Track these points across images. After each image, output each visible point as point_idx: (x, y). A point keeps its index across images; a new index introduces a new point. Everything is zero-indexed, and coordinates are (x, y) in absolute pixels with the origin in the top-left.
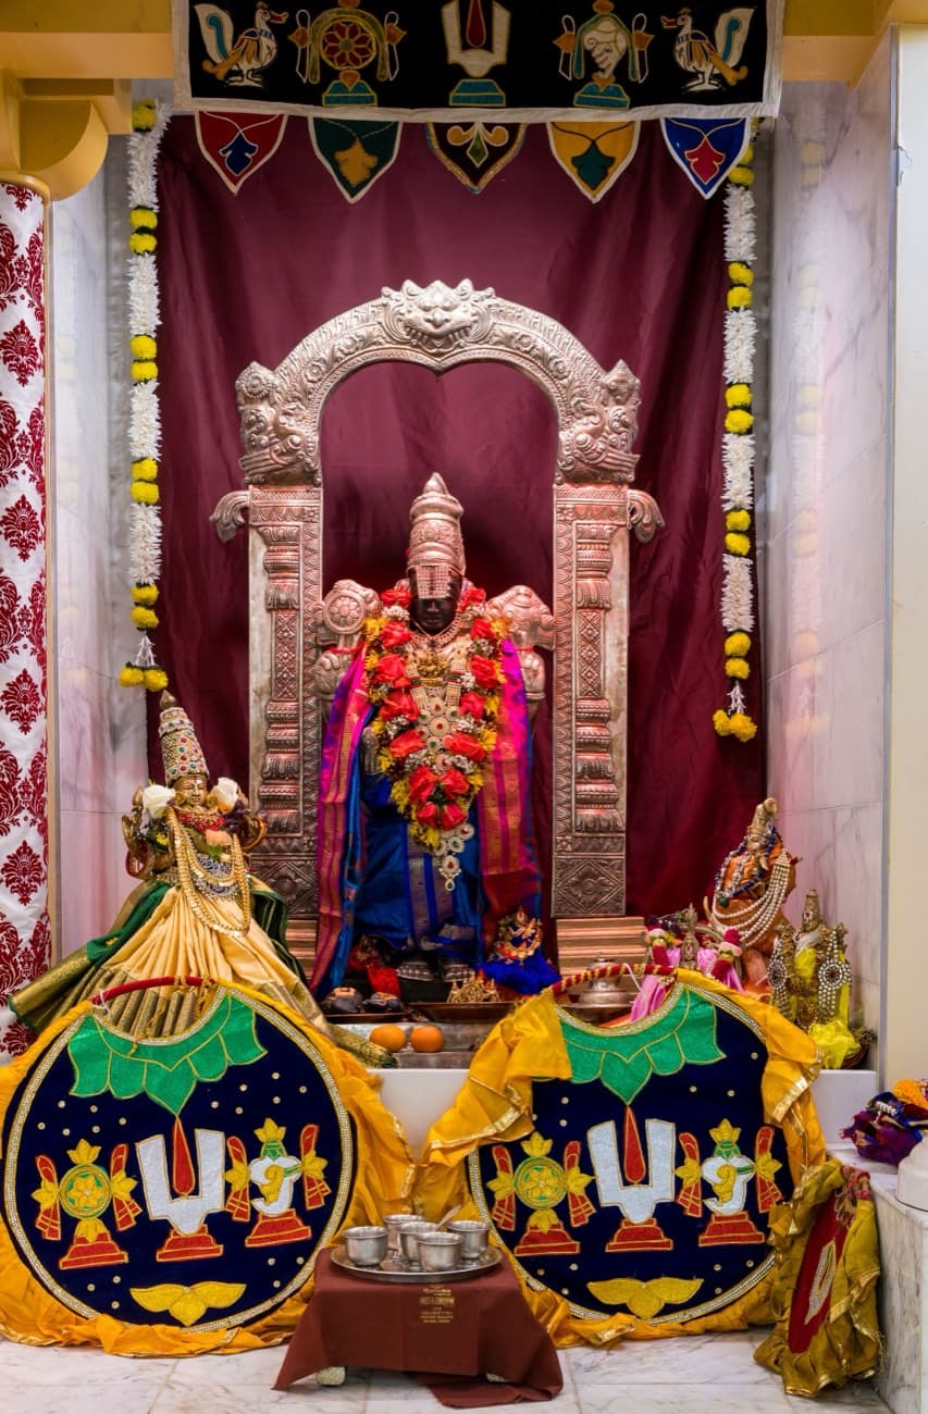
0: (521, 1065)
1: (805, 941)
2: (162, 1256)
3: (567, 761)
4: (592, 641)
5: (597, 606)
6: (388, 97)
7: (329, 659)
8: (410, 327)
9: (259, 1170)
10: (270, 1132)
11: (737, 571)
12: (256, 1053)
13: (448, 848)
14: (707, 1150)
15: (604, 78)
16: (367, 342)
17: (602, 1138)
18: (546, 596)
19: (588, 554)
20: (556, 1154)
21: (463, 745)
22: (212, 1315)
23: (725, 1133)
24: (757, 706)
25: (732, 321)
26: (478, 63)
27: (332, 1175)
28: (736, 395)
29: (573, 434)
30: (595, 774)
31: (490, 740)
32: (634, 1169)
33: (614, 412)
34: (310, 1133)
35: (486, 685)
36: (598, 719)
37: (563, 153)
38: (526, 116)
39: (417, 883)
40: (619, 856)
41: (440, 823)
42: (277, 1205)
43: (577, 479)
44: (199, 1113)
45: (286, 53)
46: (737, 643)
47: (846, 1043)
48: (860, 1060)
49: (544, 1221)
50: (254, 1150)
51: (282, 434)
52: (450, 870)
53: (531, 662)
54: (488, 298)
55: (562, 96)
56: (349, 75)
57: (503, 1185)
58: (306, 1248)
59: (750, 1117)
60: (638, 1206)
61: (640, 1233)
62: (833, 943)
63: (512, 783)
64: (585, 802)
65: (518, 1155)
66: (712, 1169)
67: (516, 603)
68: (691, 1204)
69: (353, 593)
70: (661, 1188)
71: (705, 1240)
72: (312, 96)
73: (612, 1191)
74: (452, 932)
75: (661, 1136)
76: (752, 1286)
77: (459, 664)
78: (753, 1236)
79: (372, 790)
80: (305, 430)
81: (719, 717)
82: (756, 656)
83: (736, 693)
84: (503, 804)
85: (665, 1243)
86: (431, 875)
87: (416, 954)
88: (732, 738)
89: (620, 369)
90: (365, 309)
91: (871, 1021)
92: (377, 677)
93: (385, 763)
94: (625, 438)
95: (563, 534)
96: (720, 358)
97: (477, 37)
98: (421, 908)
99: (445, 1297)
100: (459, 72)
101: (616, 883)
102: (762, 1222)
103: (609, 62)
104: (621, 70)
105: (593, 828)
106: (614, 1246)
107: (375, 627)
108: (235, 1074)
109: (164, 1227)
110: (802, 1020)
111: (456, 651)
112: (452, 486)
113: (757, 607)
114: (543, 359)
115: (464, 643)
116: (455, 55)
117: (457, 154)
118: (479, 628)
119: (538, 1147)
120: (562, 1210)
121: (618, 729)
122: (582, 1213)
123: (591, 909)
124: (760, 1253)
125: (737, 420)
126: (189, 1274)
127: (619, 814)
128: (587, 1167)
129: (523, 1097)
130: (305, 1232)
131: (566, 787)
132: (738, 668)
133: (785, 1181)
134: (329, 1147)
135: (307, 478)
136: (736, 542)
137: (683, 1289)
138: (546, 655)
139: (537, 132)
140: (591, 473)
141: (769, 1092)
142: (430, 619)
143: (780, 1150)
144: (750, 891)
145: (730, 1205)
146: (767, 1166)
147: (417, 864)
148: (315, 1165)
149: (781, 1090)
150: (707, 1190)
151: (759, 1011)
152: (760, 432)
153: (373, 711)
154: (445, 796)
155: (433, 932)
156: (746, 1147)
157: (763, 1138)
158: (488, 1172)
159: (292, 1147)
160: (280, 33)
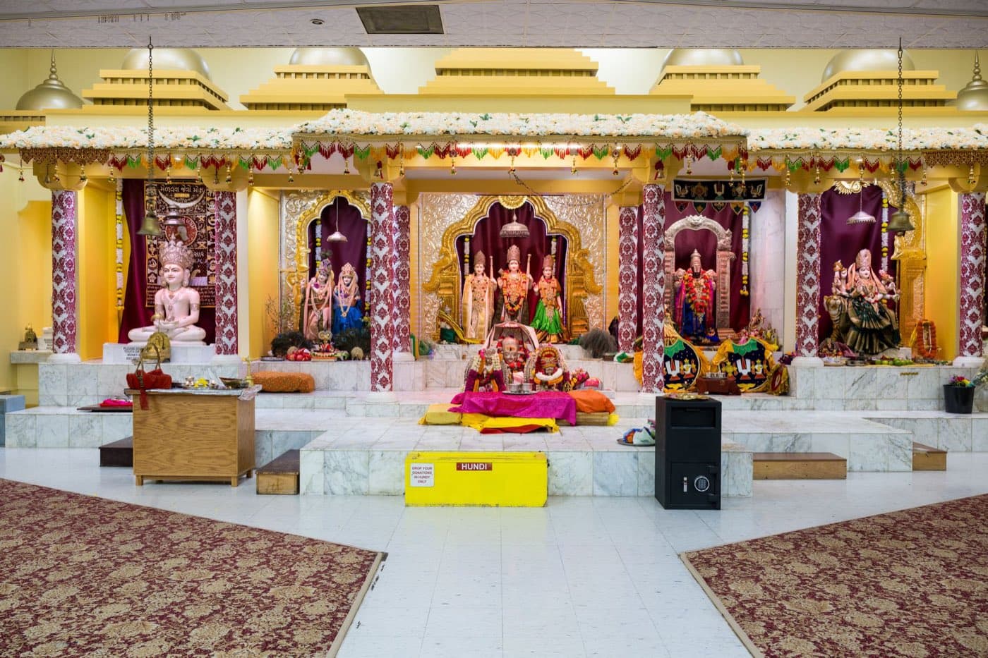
0: (727, 350)
1: (769, 332)
2: (671, 379)
3: (719, 300)
4: (723, 279)
5: (724, 273)
6: (705, 199)
7: (677, 283)
8: (692, 224)
9: (685, 367)
10: (686, 361)
11: (745, 264)
12: (684, 348)
13: (701, 316)
14: (756, 364)
15: (740, 196)
16: (683, 226)
17: (739, 362)
18: (715, 271)
19: (723, 264)
20: (732, 364)
21: (704, 298)
22: (680, 388)
23: (758, 361)
24: (748, 289)
25: (744, 217)
26: (719, 194)
27: (697, 367)
28: (745, 231)
29: (720, 242)
30: (724, 303)
31: (708, 297)
32: (744, 367)
33: (727, 238)
34: (693, 361)
35: (707, 288)
36: (724, 293)
37: (732, 207)
38: (727, 201)
39: (694, 322)
40: (728, 317)
41: (701, 312)
42: (688, 372)
43: (721, 250)
44: (675, 358)
45: (690, 192)
46: (745, 278)
47: (777, 347)
48: (779, 350)
49: (730, 375)
50: (684, 363)
51: (668, 242)
52: (701, 320)
53: (714, 283)
54: (705, 218)
55: (733, 198)
56: (700, 195)
57: (723, 369)
58: (694, 378)
59: (762, 358)
60: (745, 372)
61: (745, 377)
62: (773, 332)
63: (711, 305)
64: (722, 308)
65: (726, 365)
66: (757, 367)
67: (710, 273)
68: (753, 373)
69: (681, 271)
70: (748, 370)
71: (756, 378)
72: (693, 198)
73: (741, 370)
74: (699, 331)
75: (748, 362)
76: (763, 385)
77: (702, 284)
78: (764, 377)
79: (687, 306)
80: (672, 242)
81: (741, 292)
82: (748, 280)
83: (745, 287)
84: (709, 308)
85: (749, 378)
86: (697, 321)
87: (693, 335)
88: (744, 296)
89: (728, 231)
90: (683, 220)
91: (781, 343)
92: (687, 286)
93: (690, 301)
94: (729, 243)
95: (718, 260)
96: (741, 224)
97: (719, 190)
98: (695, 327)
99: (723, 381)
100: (717, 195)
101: (728, 322)
102: (765, 375)
103: (740, 193)
104: (742, 194)
105: (724, 312)
106: (741, 379)
107: (686, 277)
108: (680, 351)
109: (670, 375)
110: (770, 343)
111: (701, 281)
112: (699, 252)
113: (749, 271)
114: (715, 229)
115: (703, 280)
116: (716, 192)
117: (716, 207)
118: (705, 277)
119: (729, 363)
120: (733, 373)
121: (728, 295)
122: (736, 374)
123: (723, 327)
124: (765, 380)
125: (745, 236)
126: (675, 382)
127: (728, 310)
128: (736, 366)
129: (727, 355)
130: (693, 376)
131: (719, 305)
132: (745, 282)
133: (769, 369)
134: (696, 363)
135: (672, 250)
136: (745, 258)
137: (752, 385)
138: (715, 281)
139: (728, 204)
140: (723, 249)
141: (766, 354)
142: (696, 276)
143: (767, 363)
144: (757, 323)
145: (760, 372)
146: (765, 366)
147: (694, 319)
148: (694, 366)
149: (768, 354)
150: (756, 370)
151: (763, 342)
152: (749, 238)
153: (687, 292)
154: (701, 307)
155: (696, 331)
156: (762, 363)
157: (764, 362)
158: (721, 367)
159: (690, 363)
160: (689, 189)
